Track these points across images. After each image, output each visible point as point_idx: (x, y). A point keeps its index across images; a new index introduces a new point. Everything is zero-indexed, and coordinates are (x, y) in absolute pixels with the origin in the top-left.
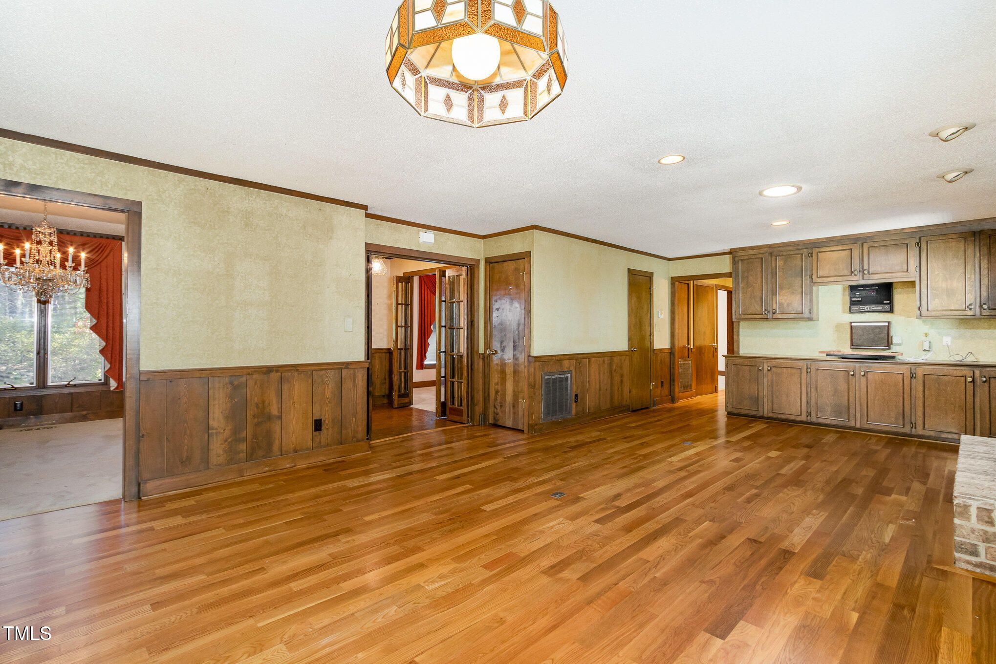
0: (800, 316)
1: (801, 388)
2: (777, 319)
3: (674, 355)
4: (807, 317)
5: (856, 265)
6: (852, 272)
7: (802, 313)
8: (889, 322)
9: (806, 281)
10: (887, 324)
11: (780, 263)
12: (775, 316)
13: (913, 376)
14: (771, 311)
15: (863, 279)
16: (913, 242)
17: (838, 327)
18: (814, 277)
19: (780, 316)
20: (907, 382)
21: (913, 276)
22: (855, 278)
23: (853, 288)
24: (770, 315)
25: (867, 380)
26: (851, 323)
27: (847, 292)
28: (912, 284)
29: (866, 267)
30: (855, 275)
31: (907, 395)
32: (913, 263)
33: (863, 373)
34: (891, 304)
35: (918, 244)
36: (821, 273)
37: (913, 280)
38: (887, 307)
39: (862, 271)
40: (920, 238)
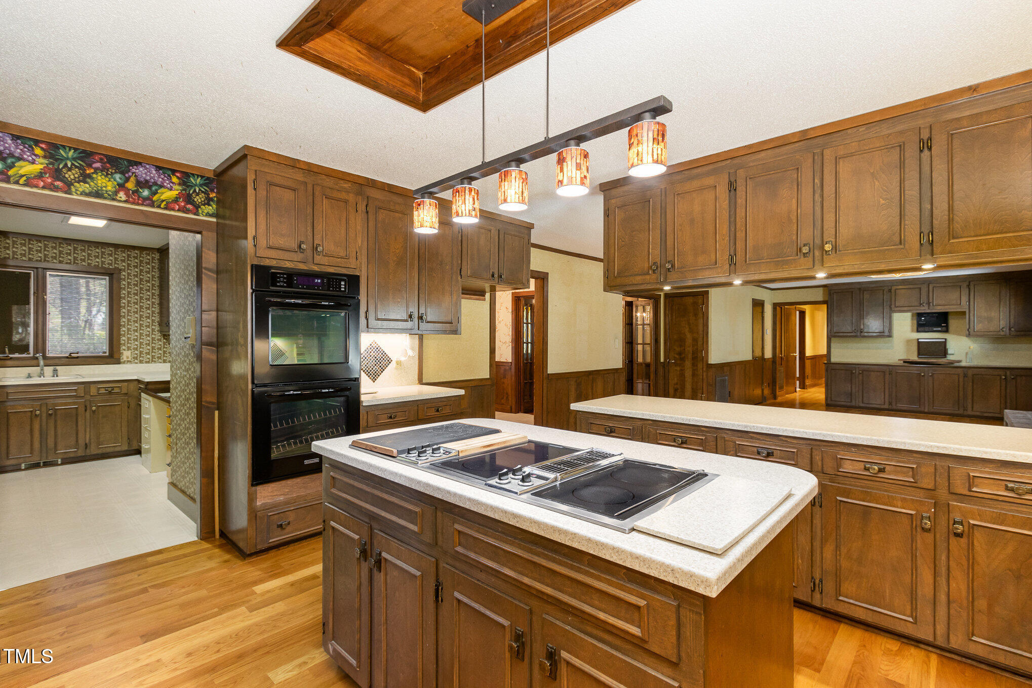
0: (882, 334)
1: (884, 385)
2: (865, 337)
3: (775, 363)
4: (886, 334)
5: (924, 299)
6: (921, 304)
7: (883, 332)
8: (946, 339)
9: (886, 310)
10: (944, 340)
11: (866, 296)
12: (863, 334)
13: (965, 376)
14: (859, 331)
15: (929, 308)
16: (965, 284)
17: (908, 342)
18: (893, 306)
19: (866, 334)
20: (961, 379)
21: (964, 307)
22: (923, 308)
23: (919, 315)
24: (859, 334)
25: (933, 378)
26: (918, 339)
27: (915, 317)
28: (964, 313)
29: (931, 301)
30: (923, 306)
31: (961, 389)
32: (964, 299)
33: (930, 374)
34: (947, 327)
35: (969, 286)
36: (897, 304)
37: (964, 310)
38: (944, 329)
39: (929, 303)
40: (969, 282)
